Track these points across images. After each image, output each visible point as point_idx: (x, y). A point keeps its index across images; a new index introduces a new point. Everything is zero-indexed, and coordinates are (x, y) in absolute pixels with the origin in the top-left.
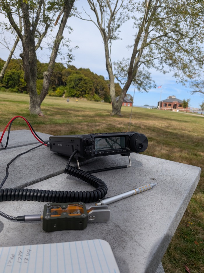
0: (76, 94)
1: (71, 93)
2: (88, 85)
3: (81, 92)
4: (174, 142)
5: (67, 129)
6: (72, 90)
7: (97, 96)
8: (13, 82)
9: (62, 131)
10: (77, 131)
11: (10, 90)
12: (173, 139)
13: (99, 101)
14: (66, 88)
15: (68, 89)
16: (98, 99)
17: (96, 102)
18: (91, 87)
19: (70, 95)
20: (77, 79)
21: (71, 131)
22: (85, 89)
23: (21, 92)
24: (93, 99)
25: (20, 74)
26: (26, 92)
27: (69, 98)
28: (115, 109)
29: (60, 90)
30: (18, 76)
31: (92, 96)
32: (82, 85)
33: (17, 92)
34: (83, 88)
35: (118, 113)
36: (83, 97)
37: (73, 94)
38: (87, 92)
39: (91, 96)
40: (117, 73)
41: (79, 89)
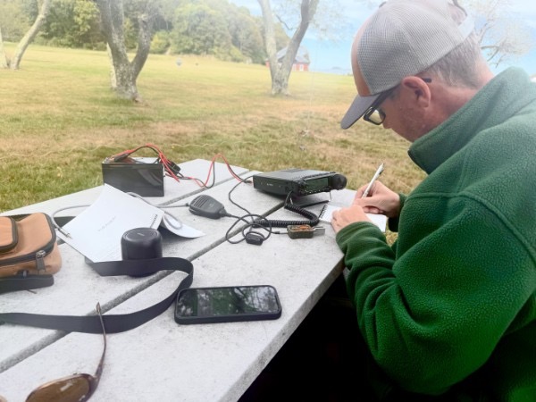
0: (193, 47)
1: (182, 44)
2: (218, 28)
3: (204, 42)
4: (385, 147)
5: (196, 130)
6: (185, 38)
7: (236, 52)
8: (59, 24)
9: (189, 135)
10: (215, 134)
11: (55, 42)
12: (385, 140)
13: (242, 61)
14: (171, 33)
15: (177, 37)
16: (239, 57)
17: (236, 64)
18: (222, 32)
19: (181, 49)
20: (193, 14)
21: (204, 133)
22: (211, 36)
23: (79, 46)
24: (229, 57)
25: (73, 6)
26: (89, 45)
27: (180, 56)
28: (276, 81)
29: (160, 38)
30: (68, 10)
31: (227, 50)
32: (203, 27)
33: (70, 46)
34: (207, 35)
35: (283, 91)
36: (207, 53)
37: (187, 47)
38: (216, 42)
39: (223, 51)
40: (278, 7)
41: (198, 36)
